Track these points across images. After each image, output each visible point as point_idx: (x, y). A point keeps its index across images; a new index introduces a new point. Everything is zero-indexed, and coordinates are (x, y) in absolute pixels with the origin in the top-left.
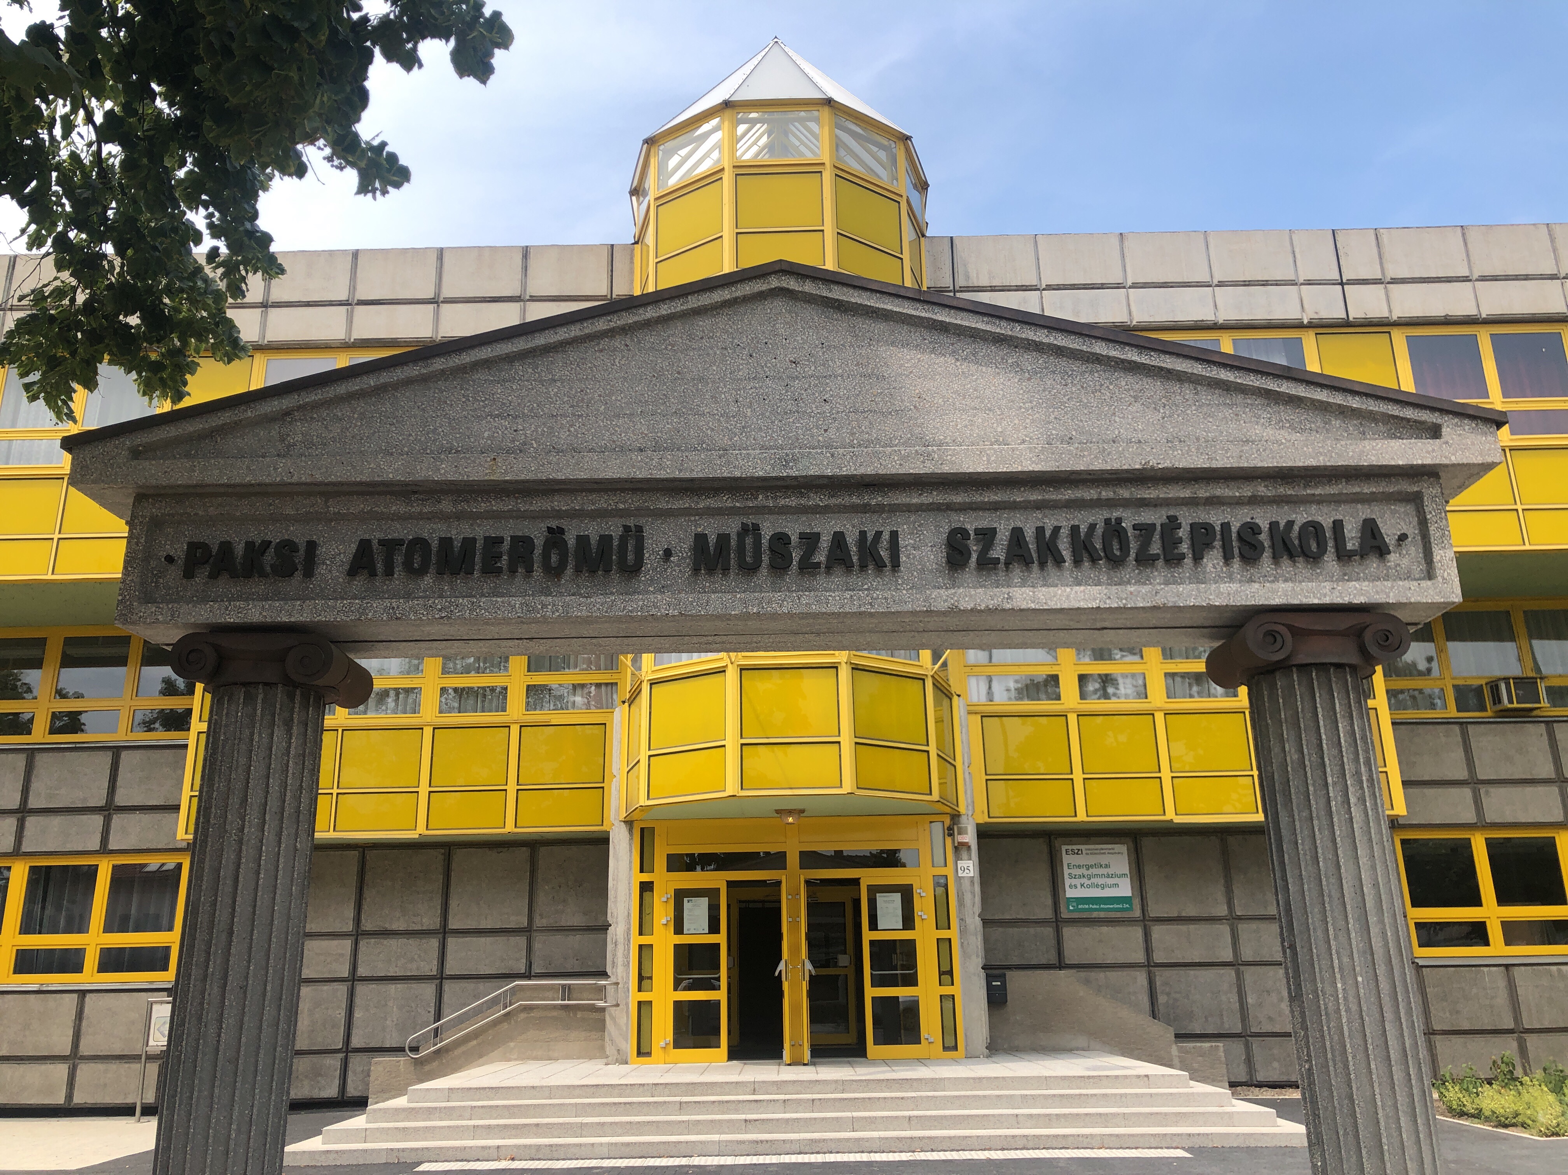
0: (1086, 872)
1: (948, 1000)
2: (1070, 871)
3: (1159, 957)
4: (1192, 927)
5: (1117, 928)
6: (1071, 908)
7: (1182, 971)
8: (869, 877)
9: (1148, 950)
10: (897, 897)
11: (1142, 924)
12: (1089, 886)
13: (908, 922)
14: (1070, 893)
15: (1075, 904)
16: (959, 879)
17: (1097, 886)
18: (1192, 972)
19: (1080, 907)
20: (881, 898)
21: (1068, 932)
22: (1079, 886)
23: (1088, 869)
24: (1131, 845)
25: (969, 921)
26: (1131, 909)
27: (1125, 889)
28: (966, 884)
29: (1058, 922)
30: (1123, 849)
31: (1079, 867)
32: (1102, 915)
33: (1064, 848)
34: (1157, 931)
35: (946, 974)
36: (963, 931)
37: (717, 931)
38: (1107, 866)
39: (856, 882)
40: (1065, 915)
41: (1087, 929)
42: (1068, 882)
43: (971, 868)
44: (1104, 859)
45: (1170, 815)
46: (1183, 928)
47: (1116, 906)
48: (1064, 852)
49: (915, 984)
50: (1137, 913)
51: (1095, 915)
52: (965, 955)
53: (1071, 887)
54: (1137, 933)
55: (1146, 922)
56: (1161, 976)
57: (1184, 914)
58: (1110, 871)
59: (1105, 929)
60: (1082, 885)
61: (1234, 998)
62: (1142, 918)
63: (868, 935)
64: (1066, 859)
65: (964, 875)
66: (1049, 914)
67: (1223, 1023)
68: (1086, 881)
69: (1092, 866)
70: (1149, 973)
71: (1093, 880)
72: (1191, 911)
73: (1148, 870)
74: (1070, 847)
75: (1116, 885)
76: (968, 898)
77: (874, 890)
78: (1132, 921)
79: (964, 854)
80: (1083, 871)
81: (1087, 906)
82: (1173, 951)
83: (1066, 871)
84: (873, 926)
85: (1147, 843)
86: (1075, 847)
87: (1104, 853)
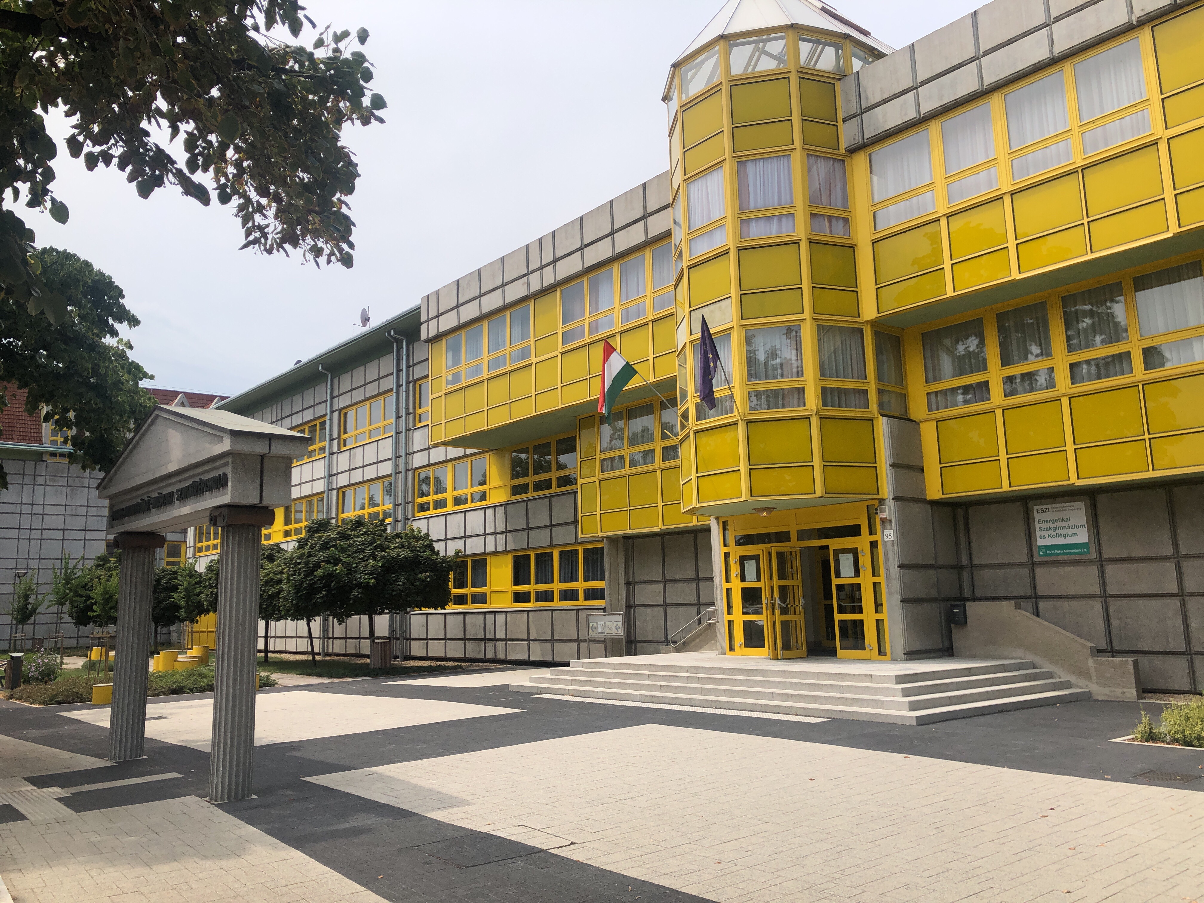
0: (1052, 526)
1: (879, 623)
2: (1040, 525)
3: (1111, 590)
4: (1140, 565)
5: (1078, 568)
6: (1041, 553)
7: (1132, 601)
8: (835, 544)
9: (1103, 584)
10: (850, 556)
11: (1098, 563)
12: (1054, 536)
13: (857, 573)
14: (1040, 542)
15: (1044, 550)
16: (885, 543)
17: (1061, 536)
18: (1141, 602)
19: (1048, 552)
20: (842, 557)
21: (1039, 571)
22: (1047, 536)
23: (1053, 523)
24: (1088, 501)
25: (891, 570)
26: (1088, 552)
27: (1082, 537)
28: (889, 545)
29: (1032, 565)
30: (1081, 505)
31: (1047, 522)
32: (1065, 558)
33: (1035, 508)
34: (1111, 570)
35: (878, 606)
36: (888, 577)
37: (760, 581)
38: (1067, 520)
39: (827, 547)
40: (1037, 559)
41: (1054, 569)
42: (1038, 534)
43: (892, 535)
44: (1065, 515)
45: (1074, 480)
46: (1133, 566)
47: (1075, 551)
48: (1035, 512)
49: (861, 612)
50: (1094, 555)
51: (1060, 558)
52: (890, 593)
53: (1041, 537)
54: (1094, 571)
55: (1101, 562)
56: (1114, 605)
57: (1133, 555)
58: (1070, 523)
59: (1067, 569)
60: (1049, 536)
61: (1179, 622)
62: (1098, 559)
63: (835, 582)
64: (1037, 516)
65: (888, 539)
66: (1024, 558)
67: (1168, 643)
68: (1051, 532)
69: (1056, 521)
70: (1106, 602)
71: (1057, 532)
72: (1139, 552)
73: (1101, 520)
74: (1039, 507)
75: (1076, 534)
76: (891, 554)
77: (837, 552)
78: (1090, 562)
79: (888, 525)
80: (1050, 525)
81: (1053, 552)
82: (1124, 585)
83: (1037, 526)
84: (838, 576)
85: (1101, 499)
86: (1043, 507)
87: (1066, 510)
